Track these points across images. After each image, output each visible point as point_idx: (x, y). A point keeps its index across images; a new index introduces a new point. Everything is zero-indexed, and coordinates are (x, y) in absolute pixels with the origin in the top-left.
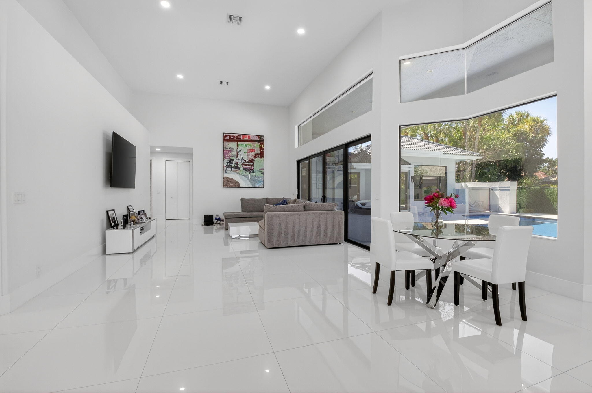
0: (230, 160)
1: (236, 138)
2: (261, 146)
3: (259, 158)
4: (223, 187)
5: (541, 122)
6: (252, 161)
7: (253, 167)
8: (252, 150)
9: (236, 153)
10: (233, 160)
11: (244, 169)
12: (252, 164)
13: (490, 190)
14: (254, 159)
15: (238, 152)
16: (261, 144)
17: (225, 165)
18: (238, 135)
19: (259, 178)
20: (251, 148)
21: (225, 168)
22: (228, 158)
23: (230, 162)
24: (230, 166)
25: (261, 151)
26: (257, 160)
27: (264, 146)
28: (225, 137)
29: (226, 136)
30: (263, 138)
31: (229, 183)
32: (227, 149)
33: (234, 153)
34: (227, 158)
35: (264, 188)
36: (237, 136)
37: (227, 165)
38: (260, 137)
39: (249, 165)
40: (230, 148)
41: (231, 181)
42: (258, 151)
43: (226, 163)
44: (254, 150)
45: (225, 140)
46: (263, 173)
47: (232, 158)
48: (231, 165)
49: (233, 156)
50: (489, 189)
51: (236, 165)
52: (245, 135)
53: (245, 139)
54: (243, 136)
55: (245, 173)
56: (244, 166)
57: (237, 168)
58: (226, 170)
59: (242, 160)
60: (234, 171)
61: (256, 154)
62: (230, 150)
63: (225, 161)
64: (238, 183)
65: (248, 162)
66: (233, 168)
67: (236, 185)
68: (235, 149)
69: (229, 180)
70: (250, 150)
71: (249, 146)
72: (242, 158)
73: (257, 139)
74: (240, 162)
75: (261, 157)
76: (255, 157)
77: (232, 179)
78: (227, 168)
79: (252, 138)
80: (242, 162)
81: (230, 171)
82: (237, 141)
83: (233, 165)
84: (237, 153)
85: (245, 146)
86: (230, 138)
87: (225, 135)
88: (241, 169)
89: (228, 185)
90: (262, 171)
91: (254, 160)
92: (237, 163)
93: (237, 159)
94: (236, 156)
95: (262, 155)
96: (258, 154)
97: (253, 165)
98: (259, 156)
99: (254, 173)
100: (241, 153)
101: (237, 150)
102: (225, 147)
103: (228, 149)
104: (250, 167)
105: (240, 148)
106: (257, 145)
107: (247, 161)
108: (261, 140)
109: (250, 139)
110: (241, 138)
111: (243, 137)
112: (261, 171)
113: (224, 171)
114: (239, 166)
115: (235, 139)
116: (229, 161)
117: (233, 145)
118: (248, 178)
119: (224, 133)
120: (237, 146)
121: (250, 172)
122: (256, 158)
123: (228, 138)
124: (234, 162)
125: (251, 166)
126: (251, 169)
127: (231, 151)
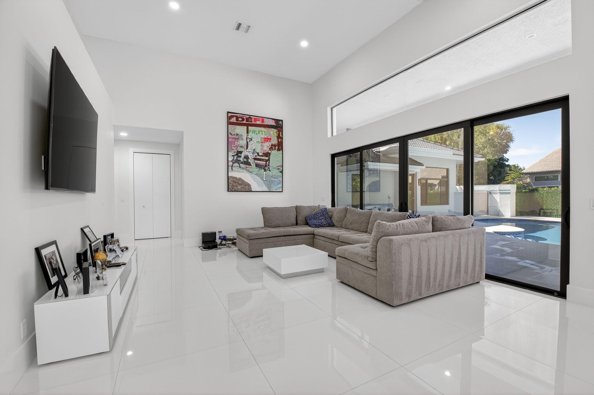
0: (237, 151)
1: (246, 121)
2: (279, 134)
3: (276, 151)
4: (228, 191)
5: (505, 129)
6: (267, 154)
7: (269, 162)
8: (267, 140)
9: (245, 143)
10: (241, 152)
11: (257, 165)
12: (267, 158)
13: (489, 193)
14: (270, 152)
15: (248, 140)
16: (279, 131)
17: (230, 159)
18: (248, 117)
19: (276, 178)
20: (266, 137)
21: (230, 164)
22: (235, 149)
23: (237, 154)
24: (237, 161)
25: (278, 141)
26: (274, 153)
27: (282, 135)
28: (229, 118)
29: (233, 116)
30: (281, 122)
31: (236, 184)
32: (233, 136)
33: (243, 143)
34: (233, 150)
35: (282, 192)
36: (246, 118)
37: (233, 160)
38: (277, 121)
39: (263, 160)
40: (237, 135)
41: (240, 182)
42: (275, 141)
43: (232, 156)
44: (270, 139)
45: (229, 123)
46: (282, 172)
47: (240, 149)
48: (238, 159)
49: (241, 147)
50: (487, 192)
51: (245, 160)
52: (257, 118)
53: (258, 123)
54: (255, 118)
55: (258, 171)
56: (256, 161)
57: (247, 163)
58: (232, 166)
59: (253, 153)
60: (243, 168)
61: (272, 145)
62: (238, 137)
63: (231, 154)
64: (249, 185)
65: (262, 156)
66: (242, 163)
67: (246, 188)
68: (245, 137)
69: (237, 181)
70: (265, 138)
71: (264, 133)
72: (254, 150)
73: (273, 123)
74: (251, 156)
75: (279, 150)
76: (271, 149)
77: (240, 179)
78: (233, 163)
79: (267, 122)
80: (255, 155)
81: (237, 168)
82: (248, 125)
83: (241, 159)
84: (247, 143)
85: (257, 133)
86: (237, 120)
87: (230, 115)
88: (253, 165)
89: (236, 188)
90: (280, 169)
91: (270, 154)
92: (247, 157)
93: (247, 150)
94: (246, 147)
95: (280, 146)
96: (275, 146)
97: (269, 160)
98: (277, 148)
99: (270, 171)
100: (252, 142)
101: (247, 138)
102: (230, 133)
103: (235, 137)
104: (265, 163)
105: (251, 135)
106: (273, 133)
107: (260, 154)
108: (278, 125)
109: (264, 123)
110: (252, 122)
111: (256, 120)
112: (278, 169)
113: (230, 168)
114: (249, 161)
115: (244, 122)
116: (235, 154)
117: (241, 130)
118: (262, 178)
119: (228, 112)
120: (248, 132)
121: (265, 170)
122: (273, 150)
123: (234, 120)
124: (243, 155)
125: (266, 161)
126: (266, 166)
127: (238, 139)
